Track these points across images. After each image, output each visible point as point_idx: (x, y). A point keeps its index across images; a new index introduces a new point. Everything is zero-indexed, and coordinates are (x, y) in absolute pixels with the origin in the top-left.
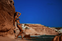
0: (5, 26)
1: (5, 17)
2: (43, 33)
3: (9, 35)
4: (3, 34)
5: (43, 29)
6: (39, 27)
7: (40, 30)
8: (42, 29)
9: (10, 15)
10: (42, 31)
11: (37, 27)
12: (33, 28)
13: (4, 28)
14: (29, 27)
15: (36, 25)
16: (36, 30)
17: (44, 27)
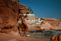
0: (8, 22)
1: (9, 14)
2: (58, 28)
3: (12, 32)
4: (7, 30)
5: (59, 24)
6: (55, 22)
7: (56, 24)
8: (57, 23)
9: (15, 12)
10: (57, 25)
11: (53, 22)
12: (49, 23)
13: (7, 25)
14: (45, 21)
15: (51, 20)
16: (51, 24)
17: (60, 22)
